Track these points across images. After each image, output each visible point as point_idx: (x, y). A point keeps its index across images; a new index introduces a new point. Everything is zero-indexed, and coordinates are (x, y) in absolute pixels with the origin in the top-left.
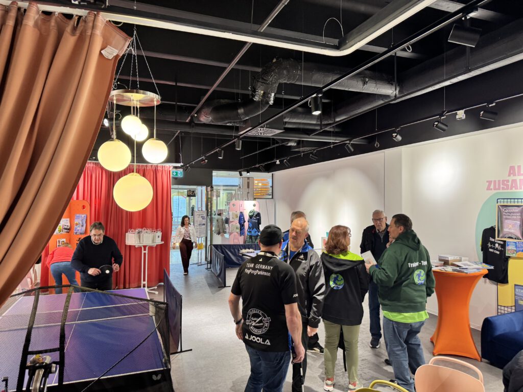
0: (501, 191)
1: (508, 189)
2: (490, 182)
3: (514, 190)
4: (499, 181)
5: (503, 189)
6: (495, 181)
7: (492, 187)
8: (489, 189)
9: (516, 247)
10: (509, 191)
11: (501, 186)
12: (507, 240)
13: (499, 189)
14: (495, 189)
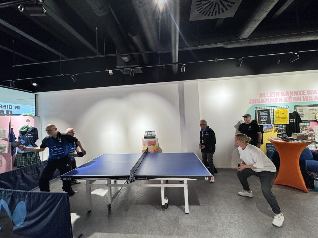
0: (256, 104)
1: (259, 103)
2: (250, 100)
3: (262, 103)
4: (255, 100)
5: (257, 103)
6: (253, 100)
7: (252, 102)
8: (250, 103)
9: (268, 127)
10: (260, 104)
11: (256, 102)
12: (263, 125)
13: (255, 103)
14: (253, 103)
